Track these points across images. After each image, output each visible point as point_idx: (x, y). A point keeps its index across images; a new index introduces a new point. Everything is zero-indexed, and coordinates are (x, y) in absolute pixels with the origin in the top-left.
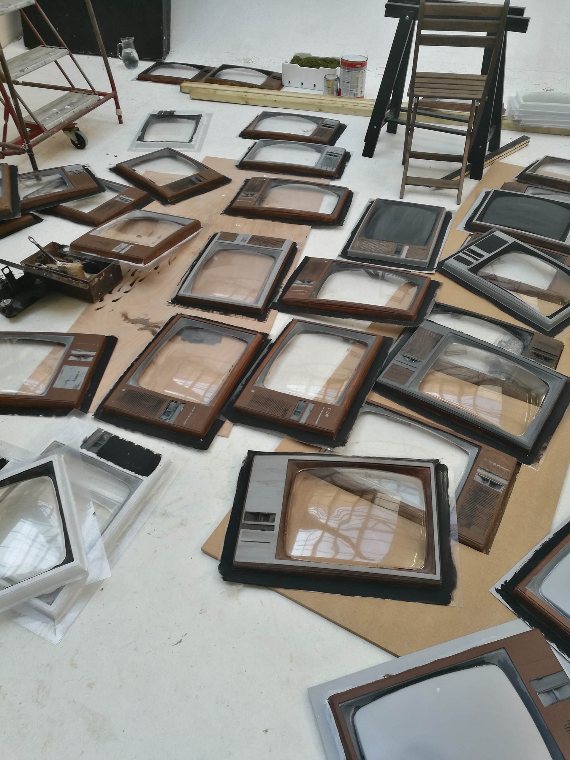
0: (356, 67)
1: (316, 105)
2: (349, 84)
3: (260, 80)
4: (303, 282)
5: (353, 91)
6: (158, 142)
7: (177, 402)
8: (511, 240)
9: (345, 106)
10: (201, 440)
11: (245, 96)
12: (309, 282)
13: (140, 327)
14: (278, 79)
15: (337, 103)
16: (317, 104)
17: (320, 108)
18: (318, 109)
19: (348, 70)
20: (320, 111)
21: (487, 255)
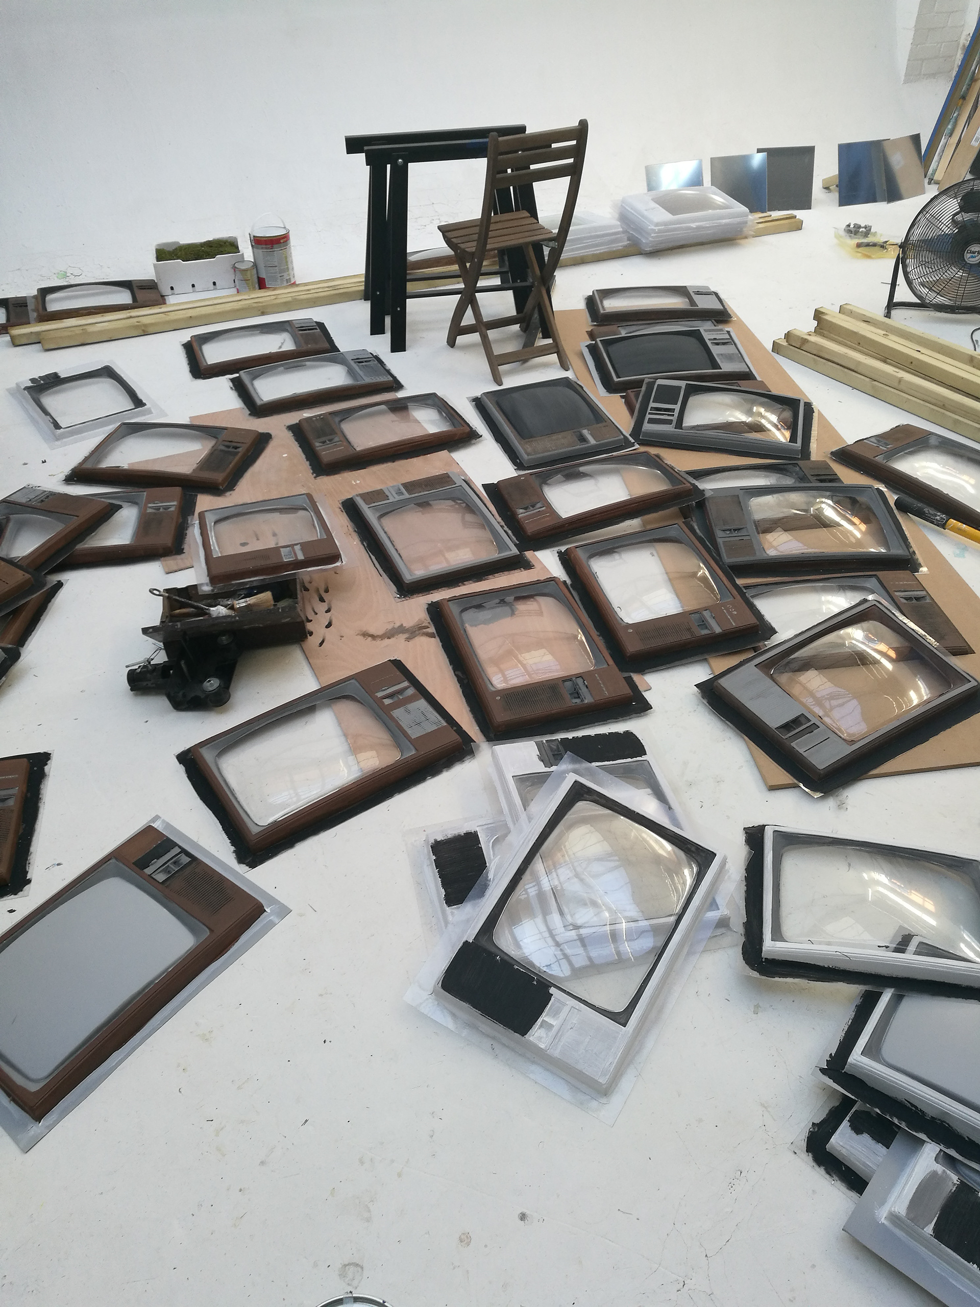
0: (281, 243)
1: (254, 308)
2: (277, 268)
3: (124, 297)
4: (526, 508)
5: (284, 277)
6: (93, 420)
7: (570, 680)
8: (682, 384)
9: (297, 297)
10: (634, 703)
11: (137, 322)
12: (533, 506)
13: (405, 637)
14: (148, 289)
15: (279, 297)
16: (255, 305)
17: (262, 310)
18: (260, 312)
19: (272, 249)
20: (263, 314)
21: (677, 407)
